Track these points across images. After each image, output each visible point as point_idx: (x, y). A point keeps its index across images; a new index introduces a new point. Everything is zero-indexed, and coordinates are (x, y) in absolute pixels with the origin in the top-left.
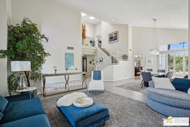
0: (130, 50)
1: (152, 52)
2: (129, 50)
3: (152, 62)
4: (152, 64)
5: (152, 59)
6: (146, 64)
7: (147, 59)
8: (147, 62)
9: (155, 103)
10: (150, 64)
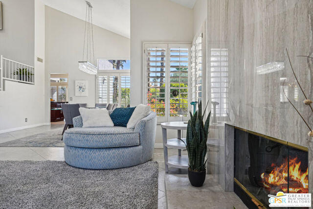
0: (39, 60)
1: (84, 66)
2: (36, 60)
3: (87, 91)
4: (86, 93)
5: (86, 84)
6: (75, 95)
7: (78, 83)
8: (77, 88)
9: (78, 152)
10: (83, 94)
